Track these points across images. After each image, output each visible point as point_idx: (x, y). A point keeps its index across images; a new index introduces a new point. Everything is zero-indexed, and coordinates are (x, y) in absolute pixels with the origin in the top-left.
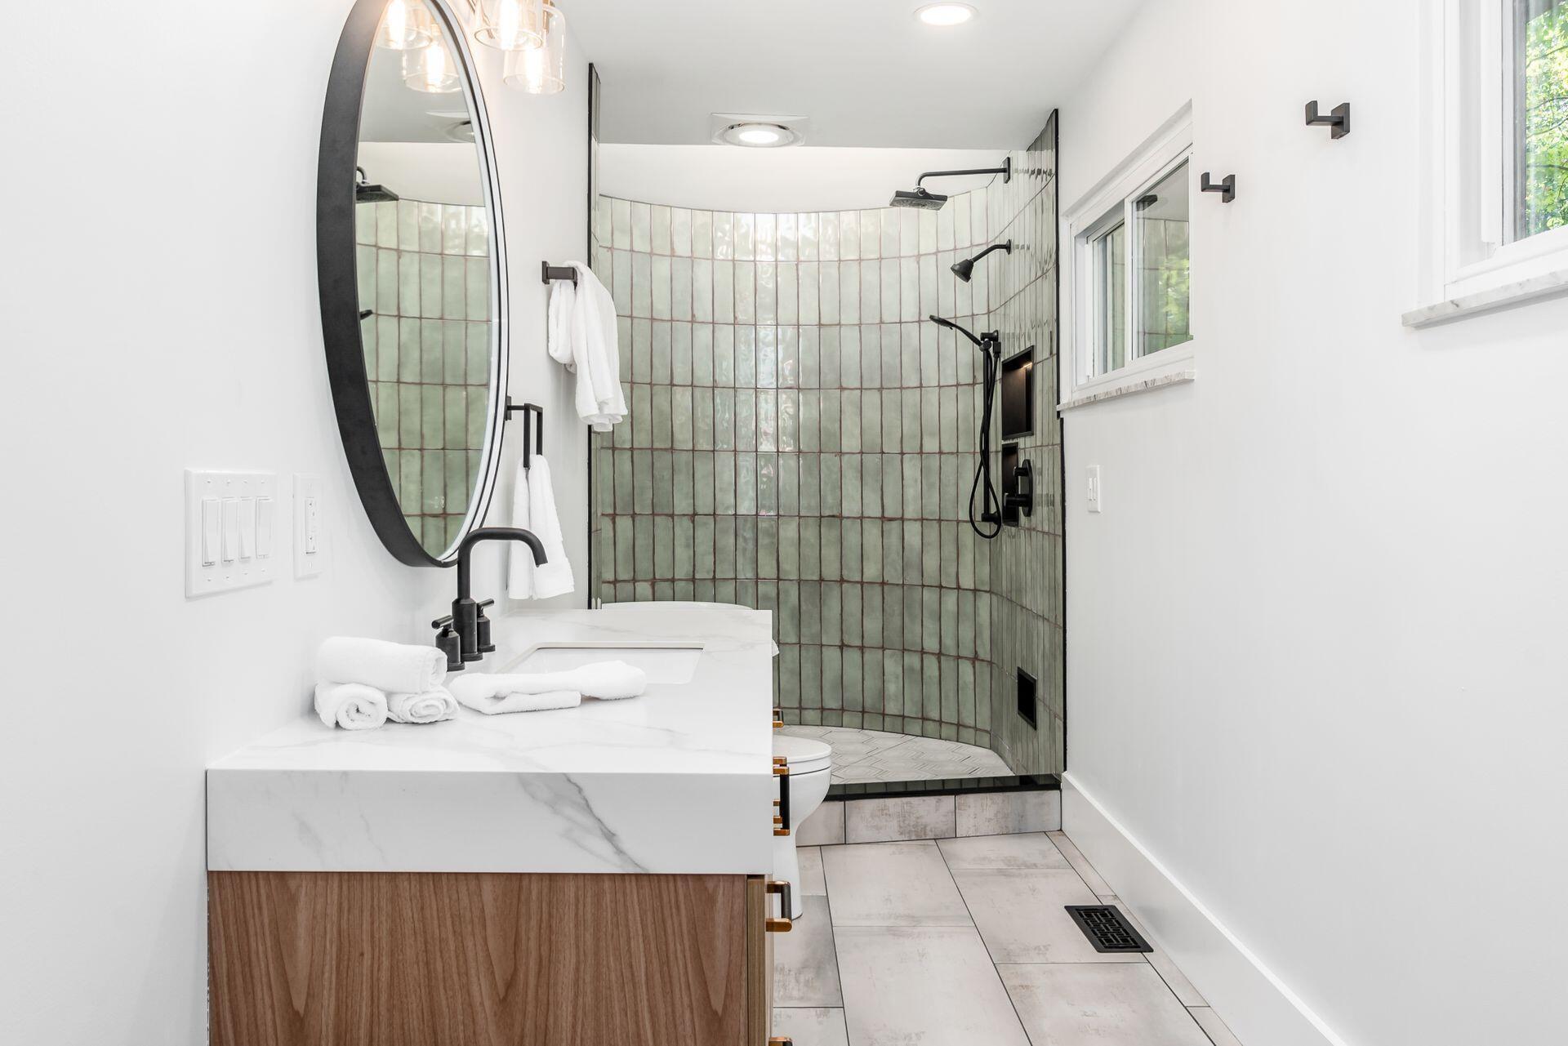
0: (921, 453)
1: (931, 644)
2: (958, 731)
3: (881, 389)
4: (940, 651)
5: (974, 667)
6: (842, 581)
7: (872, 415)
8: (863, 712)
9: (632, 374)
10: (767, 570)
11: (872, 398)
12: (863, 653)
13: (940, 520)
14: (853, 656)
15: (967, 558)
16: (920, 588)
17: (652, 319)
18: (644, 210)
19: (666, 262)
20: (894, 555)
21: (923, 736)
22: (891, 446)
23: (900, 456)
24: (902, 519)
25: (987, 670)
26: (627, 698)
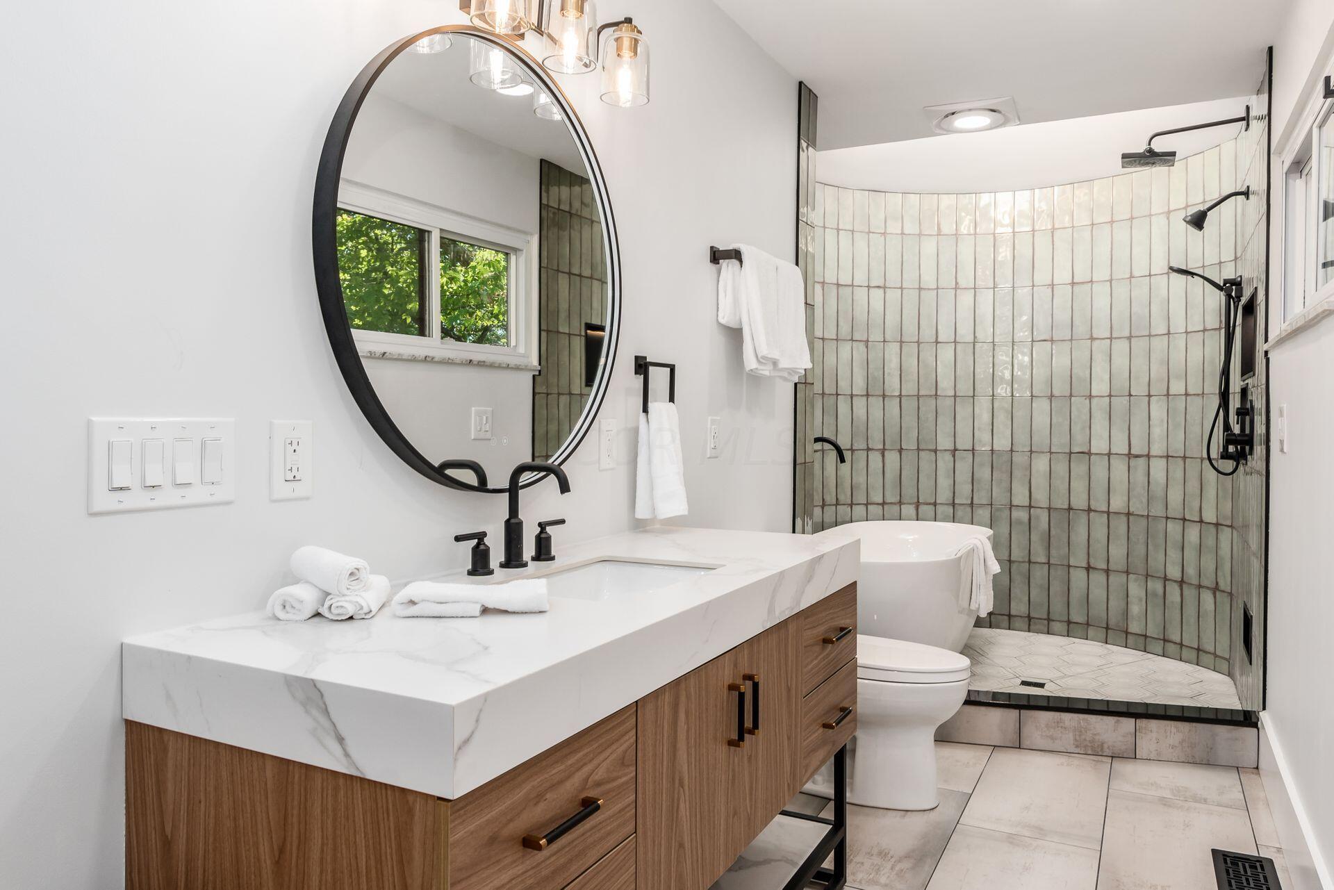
0: (1168, 395)
1: (1174, 572)
2: (1198, 655)
3: (1130, 338)
4: (1182, 579)
5: (1215, 597)
6: (1089, 510)
7: (1121, 361)
8: (1107, 628)
9: (901, 335)
10: (1020, 498)
11: (1121, 347)
12: (1108, 576)
13: (1184, 458)
14: (1098, 579)
15: (1210, 493)
16: (1164, 520)
17: (920, 289)
18: (914, 199)
19: (933, 241)
20: (1140, 489)
21: (1164, 656)
22: (1139, 389)
23: (1147, 398)
24: (1148, 456)
25: (1227, 600)
26: (531, 613)
